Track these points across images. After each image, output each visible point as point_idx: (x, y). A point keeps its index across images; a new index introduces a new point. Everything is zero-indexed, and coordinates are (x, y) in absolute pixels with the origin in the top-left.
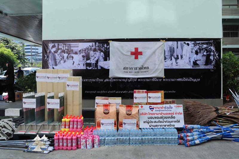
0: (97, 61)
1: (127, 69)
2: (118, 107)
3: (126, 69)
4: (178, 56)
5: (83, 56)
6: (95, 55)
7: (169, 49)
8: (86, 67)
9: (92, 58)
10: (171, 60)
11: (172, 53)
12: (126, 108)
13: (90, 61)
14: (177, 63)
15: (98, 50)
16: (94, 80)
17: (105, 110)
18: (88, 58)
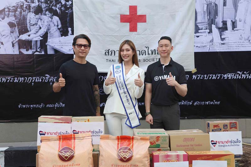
0: (45, 37)
1: (113, 53)
2: (97, 140)
3: (110, 53)
4: (225, 23)
5: (11, 25)
6: (40, 23)
7: (205, 8)
8: (19, 48)
9: (33, 29)
10: (209, 33)
11: (212, 17)
12: (117, 142)
13: (29, 36)
14: (224, 39)
15: (46, 11)
16: (38, 80)
17: (63, 149)
18: (24, 30)
